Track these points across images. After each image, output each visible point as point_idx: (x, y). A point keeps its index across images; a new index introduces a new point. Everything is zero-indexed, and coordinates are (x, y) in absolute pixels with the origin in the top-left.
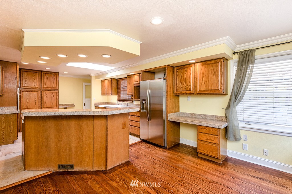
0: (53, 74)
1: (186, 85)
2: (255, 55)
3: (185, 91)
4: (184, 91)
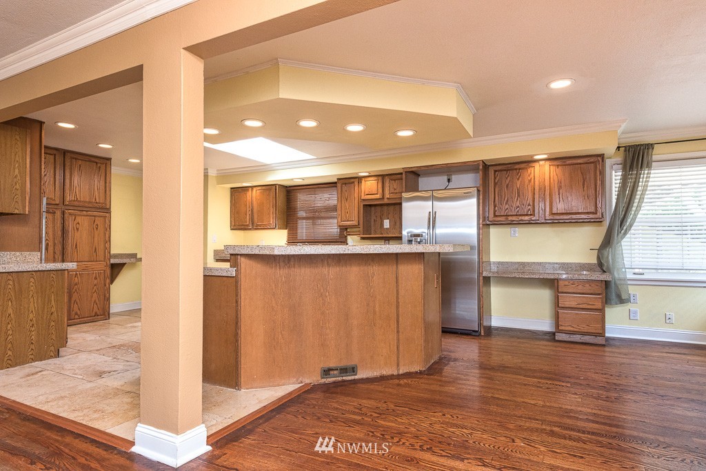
0: (97, 163)
1: (518, 204)
2: (653, 153)
3: (517, 215)
4: (514, 215)
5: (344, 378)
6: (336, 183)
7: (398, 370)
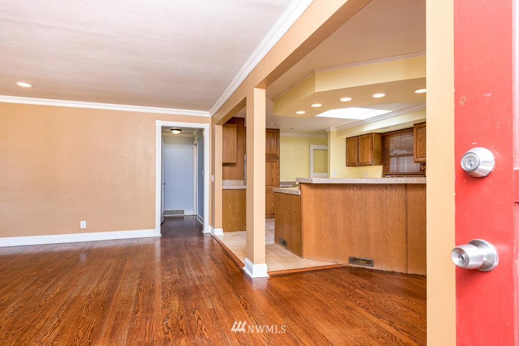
5: (364, 266)
6: (412, 128)
7: (407, 270)
